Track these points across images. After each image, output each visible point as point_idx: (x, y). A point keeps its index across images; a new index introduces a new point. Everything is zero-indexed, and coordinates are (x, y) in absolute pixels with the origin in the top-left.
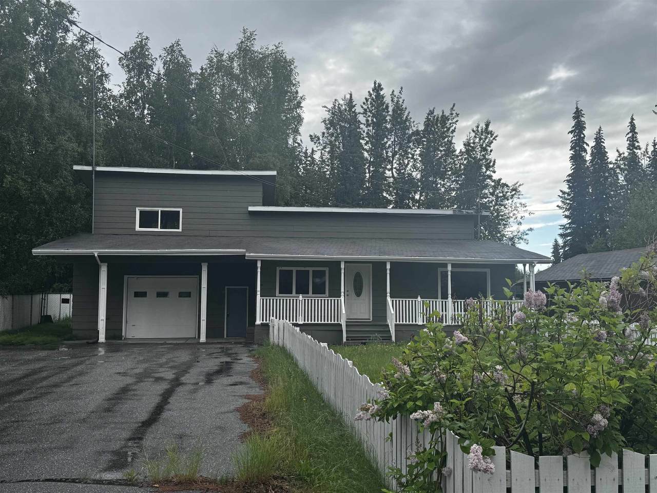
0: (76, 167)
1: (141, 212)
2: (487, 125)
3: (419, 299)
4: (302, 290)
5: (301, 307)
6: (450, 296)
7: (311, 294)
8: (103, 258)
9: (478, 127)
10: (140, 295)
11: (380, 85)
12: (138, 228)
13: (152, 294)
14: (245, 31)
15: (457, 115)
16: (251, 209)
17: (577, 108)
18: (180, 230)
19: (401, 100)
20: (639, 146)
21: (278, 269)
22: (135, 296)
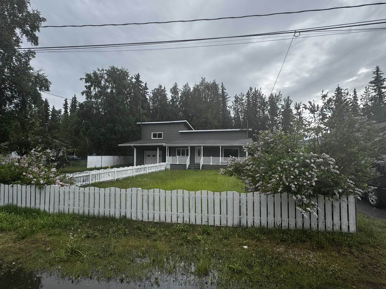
0: (137, 123)
1: (153, 134)
2: (288, 98)
3: (211, 157)
4: (179, 155)
5: (178, 159)
6: (221, 156)
7: (185, 156)
8: (134, 146)
9: (285, 99)
10: (149, 156)
11: (252, 88)
12: (152, 138)
13: (151, 156)
14: (202, 78)
15: (282, 95)
16: (180, 131)
17: (338, 87)
18: (162, 138)
19: (261, 92)
20: (357, 99)
21: (177, 149)
22: (148, 156)
